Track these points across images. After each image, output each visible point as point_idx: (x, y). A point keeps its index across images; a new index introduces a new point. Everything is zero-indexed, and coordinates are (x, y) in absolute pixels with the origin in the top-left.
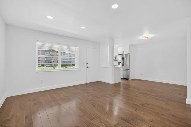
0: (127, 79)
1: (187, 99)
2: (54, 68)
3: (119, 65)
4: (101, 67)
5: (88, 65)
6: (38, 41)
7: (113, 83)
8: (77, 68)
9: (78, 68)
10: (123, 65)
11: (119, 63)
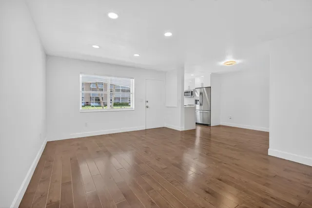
0: (207, 125)
1: (269, 149)
2: (103, 108)
3: (196, 103)
4: (168, 107)
5: (147, 104)
6: (81, 73)
7: (184, 130)
8: (132, 108)
9: (134, 107)
10: (201, 105)
11: (196, 101)
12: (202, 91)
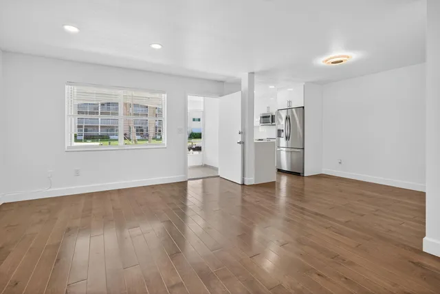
0: (298, 174)
3: (279, 136)
6: (70, 83)
9: (165, 143)
10: (287, 138)
11: (280, 131)
12: (290, 114)
